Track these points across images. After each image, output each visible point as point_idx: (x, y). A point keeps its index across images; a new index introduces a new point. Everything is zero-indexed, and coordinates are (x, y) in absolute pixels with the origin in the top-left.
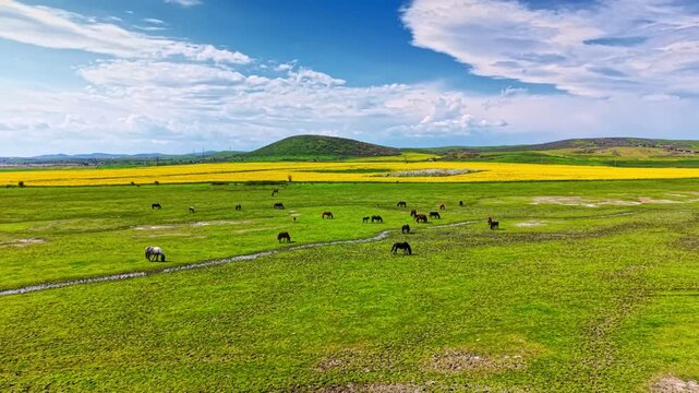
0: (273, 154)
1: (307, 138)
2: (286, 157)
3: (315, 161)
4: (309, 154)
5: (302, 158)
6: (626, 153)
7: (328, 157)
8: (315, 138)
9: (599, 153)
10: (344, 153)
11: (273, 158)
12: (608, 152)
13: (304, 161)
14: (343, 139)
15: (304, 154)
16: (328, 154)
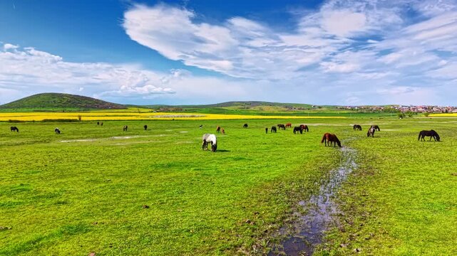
0: (23, 107)
1: (53, 95)
2: (37, 109)
3: (63, 112)
4: (58, 107)
5: (51, 110)
6: (266, 109)
7: (73, 109)
8: (61, 96)
9: (252, 108)
10: (86, 107)
11: (25, 109)
12: (257, 108)
13: (54, 112)
14: (83, 97)
15: (52, 106)
16: (74, 107)
